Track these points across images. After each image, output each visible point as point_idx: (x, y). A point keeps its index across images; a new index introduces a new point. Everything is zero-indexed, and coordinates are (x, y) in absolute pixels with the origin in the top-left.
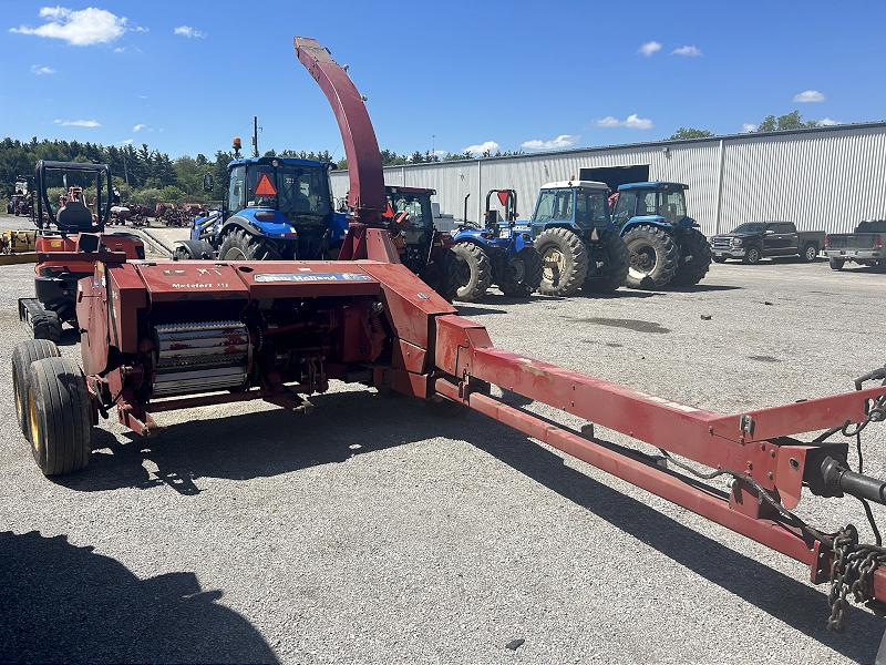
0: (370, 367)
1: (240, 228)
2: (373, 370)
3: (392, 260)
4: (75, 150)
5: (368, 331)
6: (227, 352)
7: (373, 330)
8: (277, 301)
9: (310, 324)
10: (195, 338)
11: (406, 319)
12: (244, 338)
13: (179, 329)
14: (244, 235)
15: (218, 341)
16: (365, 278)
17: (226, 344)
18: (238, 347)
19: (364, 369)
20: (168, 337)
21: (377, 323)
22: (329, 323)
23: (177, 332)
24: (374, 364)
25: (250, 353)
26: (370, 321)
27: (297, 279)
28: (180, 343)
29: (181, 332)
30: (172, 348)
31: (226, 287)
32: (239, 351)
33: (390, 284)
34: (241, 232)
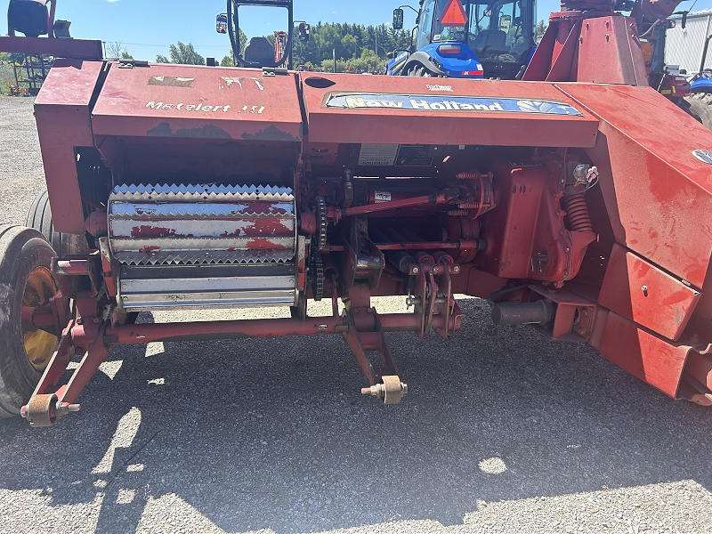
0: (550, 297)
1: (420, 65)
2: (555, 305)
3: (630, 78)
4: (345, 30)
5: (556, 224)
6: (253, 250)
7: (569, 225)
8: (406, 151)
9: (441, 199)
10: (188, 217)
11: (653, 210)
12: (288, 224)
13: (154, 195)
14: (422, 74)
15: (232, 226)
16: (567, 111)
17: (249, 233)
18: (275, 241)
19: (536, 298)
20: (131, 210)
21: (578, 209)
22: (477, 200)
23: (150, 202)
24: (558, 291)
25: (302, 254)
26: (564, 204)
27: (415, 105)
28: (153, 225)
29: (159, 202)
30: (137, 234)
31: (260, 113)
32: (279, 249)
33: (624, 124)
34: (420, 70)
